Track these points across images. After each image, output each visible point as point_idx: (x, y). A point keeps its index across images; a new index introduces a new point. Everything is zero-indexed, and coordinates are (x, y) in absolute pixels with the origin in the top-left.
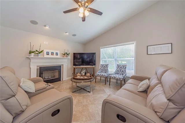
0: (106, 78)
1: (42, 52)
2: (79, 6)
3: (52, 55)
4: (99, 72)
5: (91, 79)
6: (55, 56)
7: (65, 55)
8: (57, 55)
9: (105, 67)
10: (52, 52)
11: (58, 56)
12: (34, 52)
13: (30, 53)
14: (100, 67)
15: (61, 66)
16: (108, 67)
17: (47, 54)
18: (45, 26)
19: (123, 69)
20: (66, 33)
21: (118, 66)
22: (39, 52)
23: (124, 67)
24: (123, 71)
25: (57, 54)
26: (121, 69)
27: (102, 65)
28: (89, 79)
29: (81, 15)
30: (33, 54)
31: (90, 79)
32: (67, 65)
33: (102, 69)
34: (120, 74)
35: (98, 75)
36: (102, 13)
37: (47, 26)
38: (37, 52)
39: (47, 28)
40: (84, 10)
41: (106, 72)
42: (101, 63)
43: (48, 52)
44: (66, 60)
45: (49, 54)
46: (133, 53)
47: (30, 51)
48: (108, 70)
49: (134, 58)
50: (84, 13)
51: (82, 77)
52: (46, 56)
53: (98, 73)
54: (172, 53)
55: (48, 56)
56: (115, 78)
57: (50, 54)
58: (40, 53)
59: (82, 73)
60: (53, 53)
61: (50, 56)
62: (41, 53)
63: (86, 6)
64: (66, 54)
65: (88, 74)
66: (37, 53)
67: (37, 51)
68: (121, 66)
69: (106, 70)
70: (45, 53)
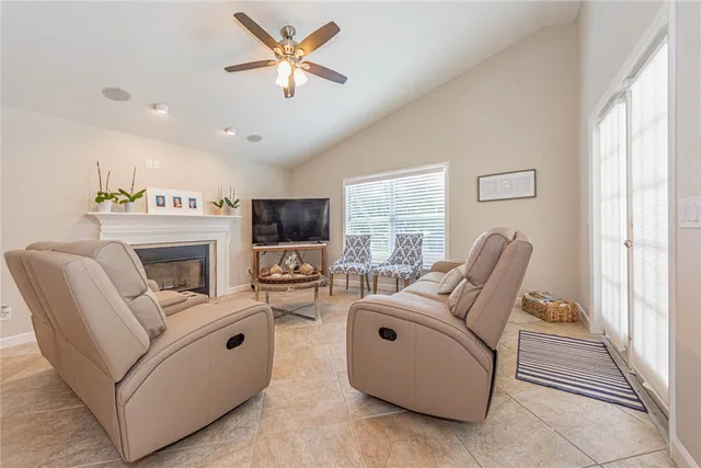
0: (364, 277)
1: (139, 195)
2: (277, 55)
3: (175, 205)
4: (341, 263)
5: (317, 278)
6: (185, 211)
7: (221, 207)
8: (195, 207)
9: (361, 246)
10: (174, 198)
11: (199, 212)
12: (112, 196)
13: (99, 200)
14: (345, 246)
15: (207, 246)
16: (368, 245)
17: (158, 205)
18: (155, 107)
19: (414, 248)
20: (226, 130)
21: (400, 239)
22: (129, 196)
23: (417, 241)
24: (413, 253)
25: (193, 203)
26: (408, 247)
27: (352, 240)
28: (309, 280)
29: (283, 82)
30: (109, 203)
31: (314, 279)
32: (229, 242)
33: (351, 252)
34: (406, 263)
35: (340, 269)
36: (346, 78)
37: (163, 106)
38: (124, 197)
39: (162, 112)
40: (294, 68)
41: (362, 261)
42: (348, 232)
43: (163, 197)
44: (226, 226)
45: (164, 205)
46: (440, 199)
47: (100, 194)
48: (369, 253)
49: (443, 214)
50: (291, 78)
51: (287, 276)
52: (153, 210)
53: (337, 263)
54: (535, 196)
55: (161, 211)
56: (389, 274)
57: (169, 202)
58: (132, 200)
59: (287, 262)
60: (180, 199)
61: (169, 210)
62: (136, 200)
63: (297, 56)
64: (224, 204)
65: (308, 267)
66: (125, 201)
67: (122, 192)
68: (409, 238)
69: (363, 252)
70: (152, 201)
